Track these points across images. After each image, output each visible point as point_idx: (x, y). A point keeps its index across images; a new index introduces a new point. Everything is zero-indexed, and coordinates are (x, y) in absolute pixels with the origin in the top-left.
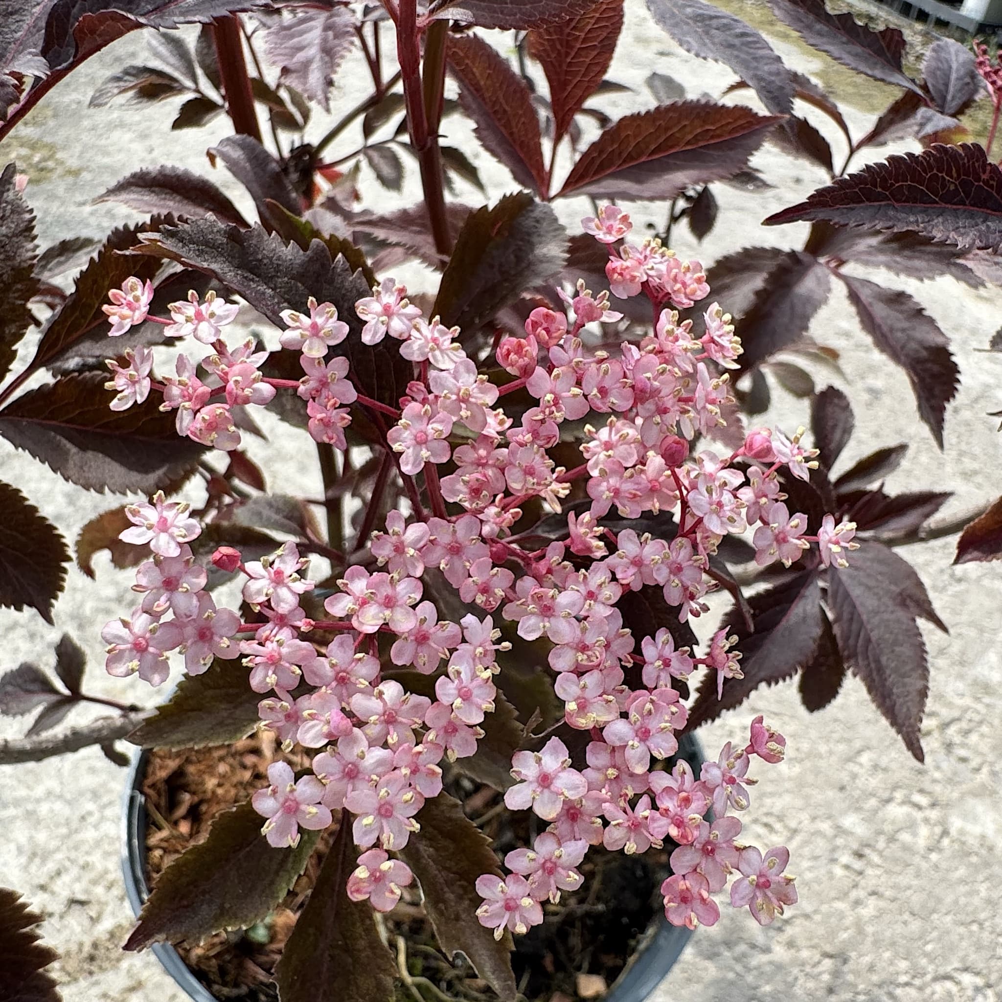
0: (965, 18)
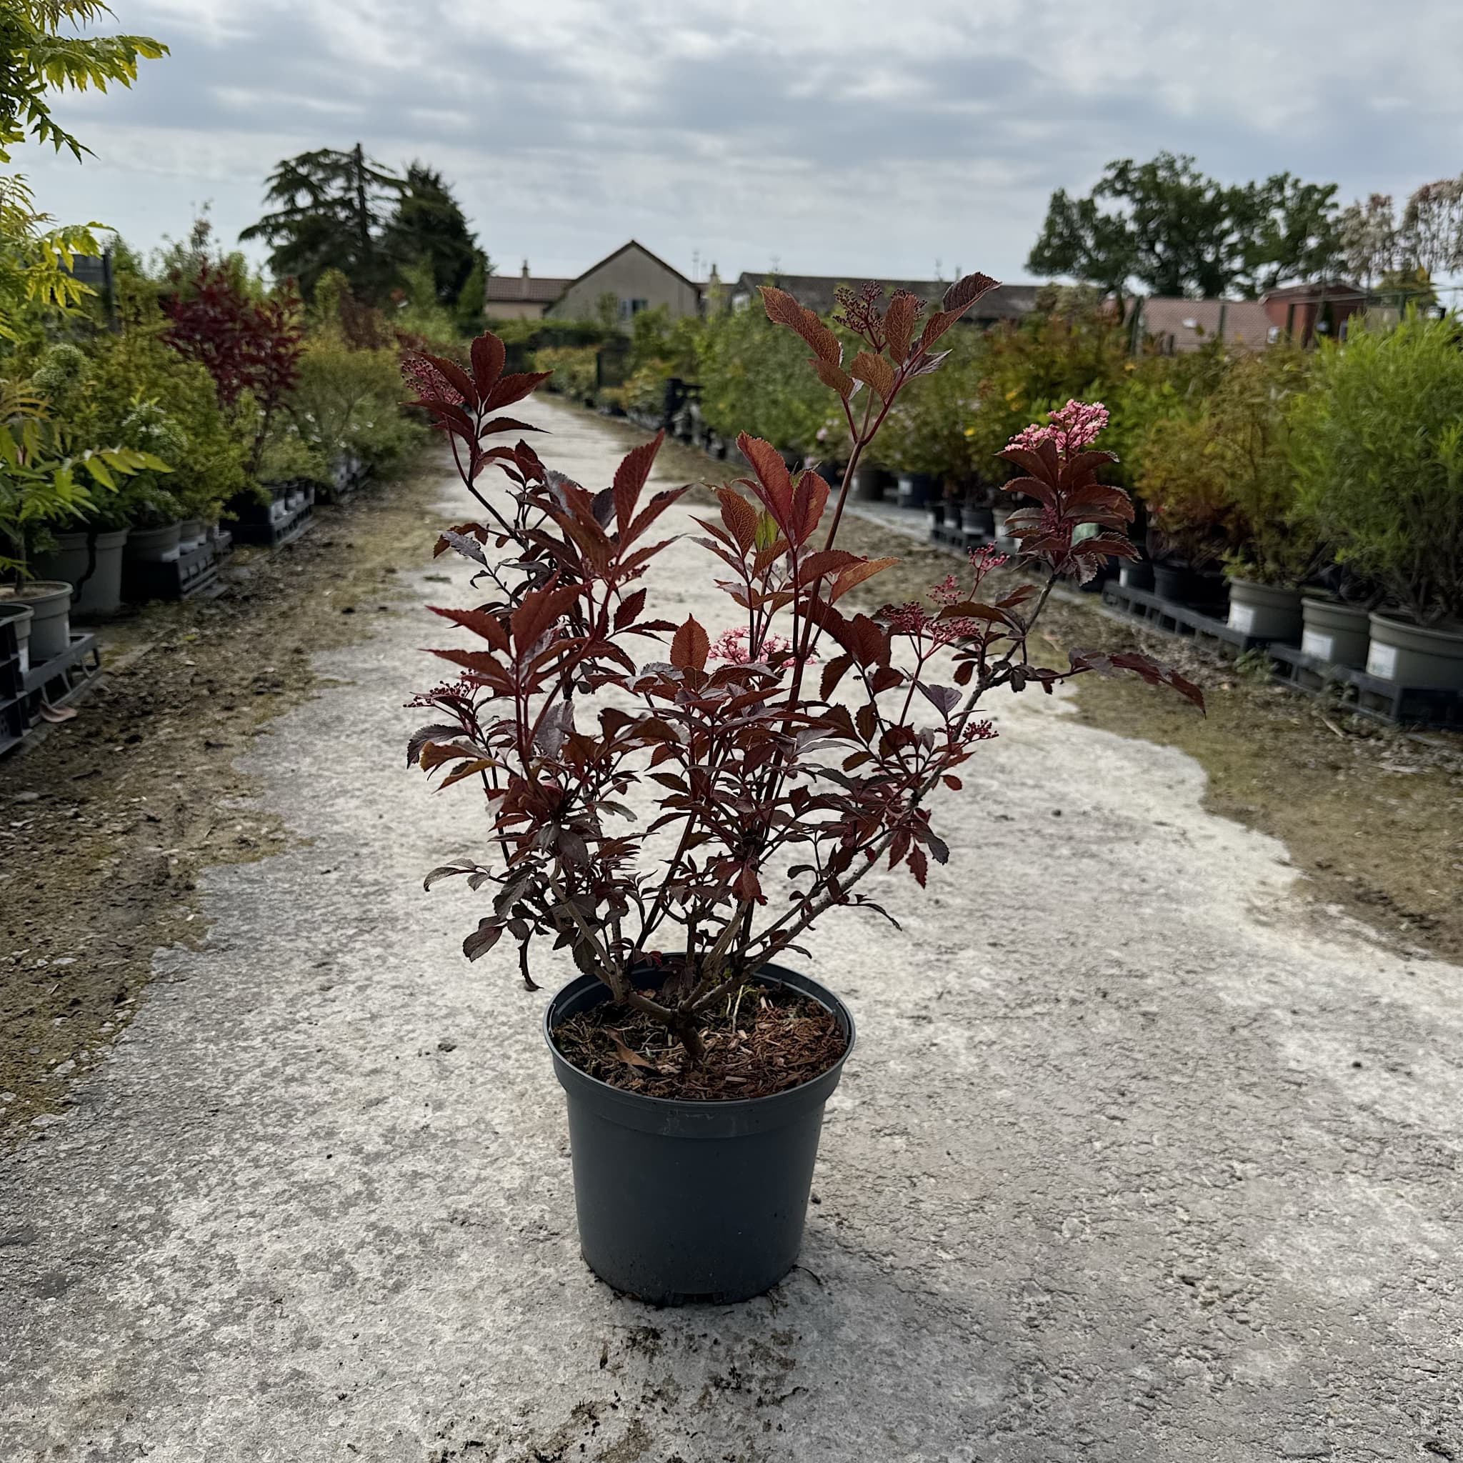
0: (1231, 633)
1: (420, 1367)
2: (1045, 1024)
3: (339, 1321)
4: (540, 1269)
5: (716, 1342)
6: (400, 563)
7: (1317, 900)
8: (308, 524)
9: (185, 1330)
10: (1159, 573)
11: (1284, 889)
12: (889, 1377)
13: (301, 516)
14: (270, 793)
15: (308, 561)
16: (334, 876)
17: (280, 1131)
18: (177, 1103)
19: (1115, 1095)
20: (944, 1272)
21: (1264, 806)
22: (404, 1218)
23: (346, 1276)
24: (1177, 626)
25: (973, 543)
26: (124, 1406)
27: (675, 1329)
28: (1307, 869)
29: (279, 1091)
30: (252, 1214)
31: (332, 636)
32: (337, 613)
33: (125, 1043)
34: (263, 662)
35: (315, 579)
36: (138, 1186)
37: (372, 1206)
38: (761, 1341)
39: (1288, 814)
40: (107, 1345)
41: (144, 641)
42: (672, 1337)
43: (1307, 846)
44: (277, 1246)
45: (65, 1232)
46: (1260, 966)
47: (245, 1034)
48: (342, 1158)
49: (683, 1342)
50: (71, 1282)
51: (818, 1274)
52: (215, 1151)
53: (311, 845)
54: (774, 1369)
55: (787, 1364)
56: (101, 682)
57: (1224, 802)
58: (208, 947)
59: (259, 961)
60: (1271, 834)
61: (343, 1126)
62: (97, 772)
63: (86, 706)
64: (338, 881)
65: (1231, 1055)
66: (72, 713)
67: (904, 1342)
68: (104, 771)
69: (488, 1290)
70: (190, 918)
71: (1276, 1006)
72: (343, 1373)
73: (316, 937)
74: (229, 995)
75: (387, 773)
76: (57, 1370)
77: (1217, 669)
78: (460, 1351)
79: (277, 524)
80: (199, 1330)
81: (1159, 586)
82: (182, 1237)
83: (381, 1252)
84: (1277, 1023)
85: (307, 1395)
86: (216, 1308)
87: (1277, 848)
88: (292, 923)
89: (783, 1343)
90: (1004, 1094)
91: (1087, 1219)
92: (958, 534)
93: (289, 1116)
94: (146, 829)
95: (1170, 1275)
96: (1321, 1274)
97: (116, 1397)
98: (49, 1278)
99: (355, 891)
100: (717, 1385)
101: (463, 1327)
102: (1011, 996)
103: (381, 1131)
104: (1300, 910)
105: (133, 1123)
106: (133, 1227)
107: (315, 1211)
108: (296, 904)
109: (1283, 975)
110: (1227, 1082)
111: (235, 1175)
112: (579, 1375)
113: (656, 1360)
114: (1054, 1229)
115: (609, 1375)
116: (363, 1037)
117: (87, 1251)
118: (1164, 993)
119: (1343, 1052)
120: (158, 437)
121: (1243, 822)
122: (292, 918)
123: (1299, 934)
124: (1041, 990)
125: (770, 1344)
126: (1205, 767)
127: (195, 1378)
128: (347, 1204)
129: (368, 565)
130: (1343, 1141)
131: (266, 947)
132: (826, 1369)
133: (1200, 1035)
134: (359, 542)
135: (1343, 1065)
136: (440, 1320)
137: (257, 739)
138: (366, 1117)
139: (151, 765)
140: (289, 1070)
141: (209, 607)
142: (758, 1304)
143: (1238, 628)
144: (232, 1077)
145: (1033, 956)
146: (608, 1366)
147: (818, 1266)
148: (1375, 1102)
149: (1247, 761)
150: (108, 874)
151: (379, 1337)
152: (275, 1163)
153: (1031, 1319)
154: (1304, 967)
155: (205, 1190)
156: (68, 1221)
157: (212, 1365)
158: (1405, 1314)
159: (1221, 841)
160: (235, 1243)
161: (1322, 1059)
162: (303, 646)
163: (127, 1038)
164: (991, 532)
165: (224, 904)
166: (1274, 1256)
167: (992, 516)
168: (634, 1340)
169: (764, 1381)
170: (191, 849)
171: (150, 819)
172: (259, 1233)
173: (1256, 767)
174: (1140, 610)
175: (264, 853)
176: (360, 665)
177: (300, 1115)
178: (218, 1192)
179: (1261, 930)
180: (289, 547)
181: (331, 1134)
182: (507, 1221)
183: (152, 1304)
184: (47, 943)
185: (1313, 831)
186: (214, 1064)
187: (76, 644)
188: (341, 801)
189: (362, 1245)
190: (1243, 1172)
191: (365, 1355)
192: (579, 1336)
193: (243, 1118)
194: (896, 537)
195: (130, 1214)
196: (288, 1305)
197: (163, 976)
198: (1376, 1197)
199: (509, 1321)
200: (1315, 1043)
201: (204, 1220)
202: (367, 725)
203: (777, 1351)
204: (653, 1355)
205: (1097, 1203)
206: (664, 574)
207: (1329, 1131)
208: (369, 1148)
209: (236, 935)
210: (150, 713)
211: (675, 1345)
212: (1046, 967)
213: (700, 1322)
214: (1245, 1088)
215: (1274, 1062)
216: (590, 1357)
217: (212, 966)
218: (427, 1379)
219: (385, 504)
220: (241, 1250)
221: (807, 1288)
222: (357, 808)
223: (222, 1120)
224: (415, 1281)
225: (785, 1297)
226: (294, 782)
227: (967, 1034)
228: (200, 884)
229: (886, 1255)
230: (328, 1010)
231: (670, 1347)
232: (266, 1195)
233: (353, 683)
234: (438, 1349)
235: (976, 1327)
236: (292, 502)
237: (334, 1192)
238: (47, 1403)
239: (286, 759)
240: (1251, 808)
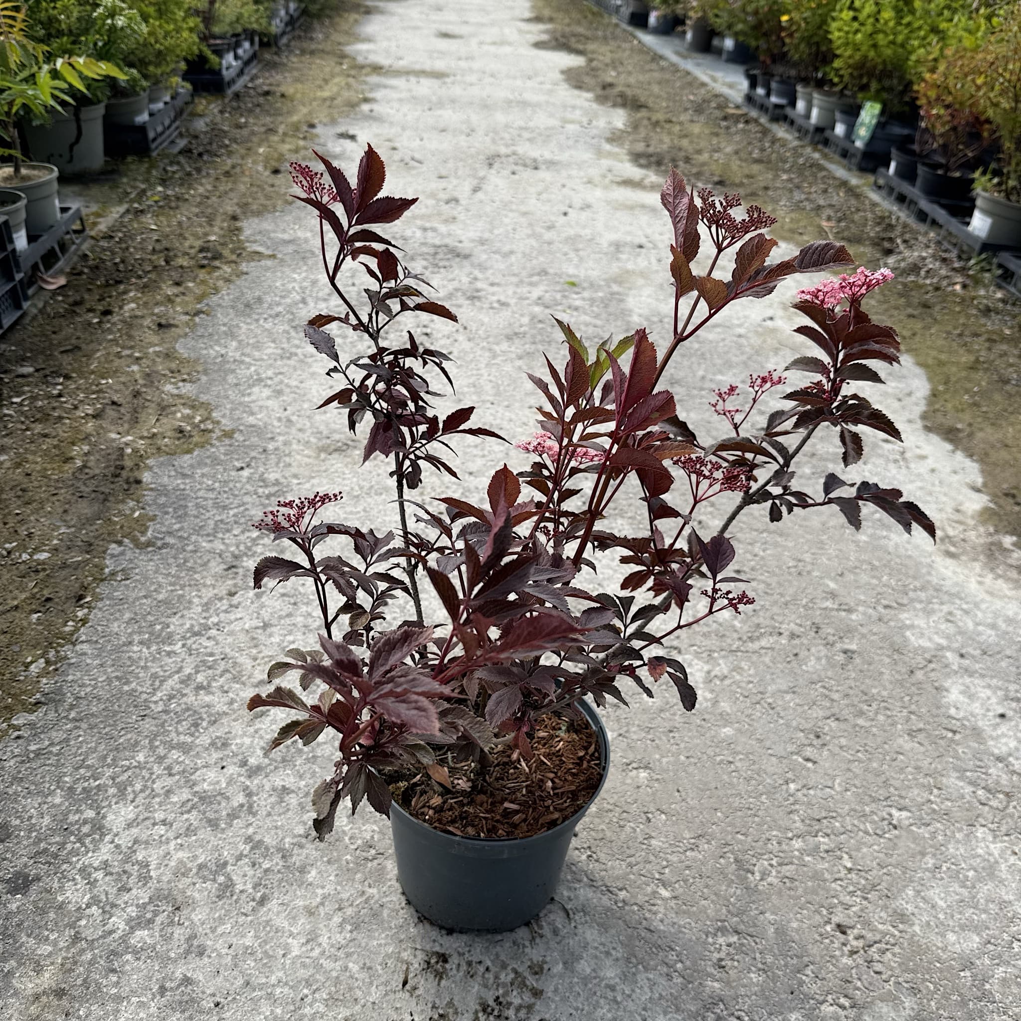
0: (970, 236)
1: (273, 979)
2: (767, 660)
3: (220, 930)
4: (367, 889)
5: (487, 969)
6: (321, 116)
7: (997, 531)
8: (254, 70)
9: (111, 932)
10: (921, 170)
11: (973, 517)
12: (609, 1011)
13: (247, 63)
14: (204, 378)
15: (250, 111)
16: (246, 473)
17: (189, 739)
18: (116, 707)
19: (812, 736)
20: (662, 910)
21: (970, 425)
22: (273, 832)
23: (227, 887)
24: (929, 220)
25: (778, 111)
26: (64, 1002)
27: (460, 954)
28: (994, 498)
29: (191, 699)
30: (164, 822)
31: (263, 201)
32: (267, 173)
33: (82, 642)
34: (208, 229)
35: (253, 133)
36: (84, 789)
37: (251, 819)
38: (520, 970)
39: (986, 434)
40: (55, 943)
41: (120, 202)
42: (456, 962)
43: (998, 470)
44: (180, 854)
45: (30, 831)
46: (942, 603)
47: (169, 639)
48: (232, 770)
49: (464, 967)
50: (33, 880)
51: (568, 907)
52: (141, 757)
53: (231, 437)
54: (527, 998)
55: (537, 993)
56: (86, 247)
57: (940, 418)
58: (149, 544)
59: (186, 561)
60: (971, 456)
61: (234, 738)
62: (78, 348)
63: (75, 273)
64: (249, 479)
65: (907, 699)
66: (62, 281)
67: (624, 977)
68: (84, 346)
69: (329, 907)
70: (137, 514)
71: (949, 648)
72: (220, 979)
73: (229, 538)
74: (161, 597)
75: (292, 362)
76: (20, 964)
77: (954, 269)
78: (304, 965)
79: (227, 74)
80: (120, 933)
81: (919, 182)
82: (112, 842)
83: (254, 865)
84: (946, 666)
85: (193, 1000)
86: (132, 911)
87: (973, 472)
88: (211, 523)
89: (536, 973)
90: (727, 731)
91: (774, 862)
92: (766, 101)
93: (196, 725)
94: (111, 412)
95: (829, 922)
96: (942, 929)
97: (60, 993)
98: (17, 875)
99: (260, 490)
100: (484, 1010)
101: (308, 942)
102: (746, 628)
103: (262, 744)
104: (982, 541)
105: (84, 726)
106: (79, 830)
107: (209, 821)
108: (216, 505)
109: (959, 613)
110: (899, 726)
111: (154, 782)
112: (386, 994)
113: (443, 982)
114: (748, 871)
115: (408, 994)
116: (256, 646)
117: (45, 850)
118: (864, 630)
119: (994, 700)
120: (122, 28)
121: (951, 441)
122: (213, 516)
123: (977, 566)
124: (768, 622)
125: (526, 974)
126: (930, 379)
127: (114, 978)
128: (233, 816)
129: (295, 118)
130: (980, 792)
131: (190, 548)
132: (564, 999)
133: (886, 677)
134: (289, 90)
135: (991, 714)
136: (291, 934)
137: (197, 319)
138: (252, 730)
139: (117, 345)
140: (200, 678)
141: (171, 163)
142: (522, 933)
143: (977, 233)
144: (157, 683)
145: (768, 585)
146: (408, 987)
147: (570, 899)
148: (1010, 755)
149: (964, 374)
150: (79, 463)
151: (247, 948)
152: (184, 771)
153: (721, 960)
154: (977, 605)
155: (131, 797)
156: (33, 821)
157: (128, 967)
158: (1000, 972)
159: (930, 463)
160: (151, 851)
161: (976, 708)
162: (239, 211)
163: (83, 638)
164: (793, 104)
165: (162, 500)
166: (910, 908)
167: (795, 91)
168: (428, 963)
169: (518, 1009)
170: (142, 438)
171: (114, 403)
172: (168, 841)
173: (970, 380)
174: (901, 199)
175: (196, 445)
176: (280, 236)
177: (204, 724)
178: (140, 800)
179: (949, 561)
180: (237, 96)
181: (225, 745)
182: (347, 838)
183: (88, 906)
184: (30, 535)
185: (1004, 454)
186: (145, 668)
187: (67, 215)
188: (256, 390)
189: (240, 857)
190: (899, 821)
191: (236, 965)
192: (388, 956)
193: (163, 725)
194: (716, 96)
195: (77, 817)
196: (185, 912)
197: (113, 574)
198: (996, 853)
199: (339, 938)
200: (973, 690)
201: (129, 826)
202: (280, 309)
203: (531, 981)
204: (441, 978)
205: (784, 847)
206: (526, 135)
207: (972, 783)
208: (252, 761)
209: (170, 533)
210: (120, 282)
211: (458, 970)
212: (776, 597)
213: (478, 950)
214: (912, 734)
215: (938, 708)
216: (396, 977)
217: (151, 566)
218: (278, 990)
219: (313, 46)
220: (153, 856)
221: (558, 919)
222: (268, 398)
223: (148, 725)
224: (276, 895)
225: (541, 927)
226: (223, 367)
227: (706, 668)
228: (146, 477)
229: (621, 890)
230: (232, 617)
231: (454, 971)
232: (175, 804)
233: (273, 256)
234: (288, 962)
235: (679, 965)
236: (240, 52)
237: (223, 804)
238: (11, 996)
239: (217, 342)
240: (959, 426)
